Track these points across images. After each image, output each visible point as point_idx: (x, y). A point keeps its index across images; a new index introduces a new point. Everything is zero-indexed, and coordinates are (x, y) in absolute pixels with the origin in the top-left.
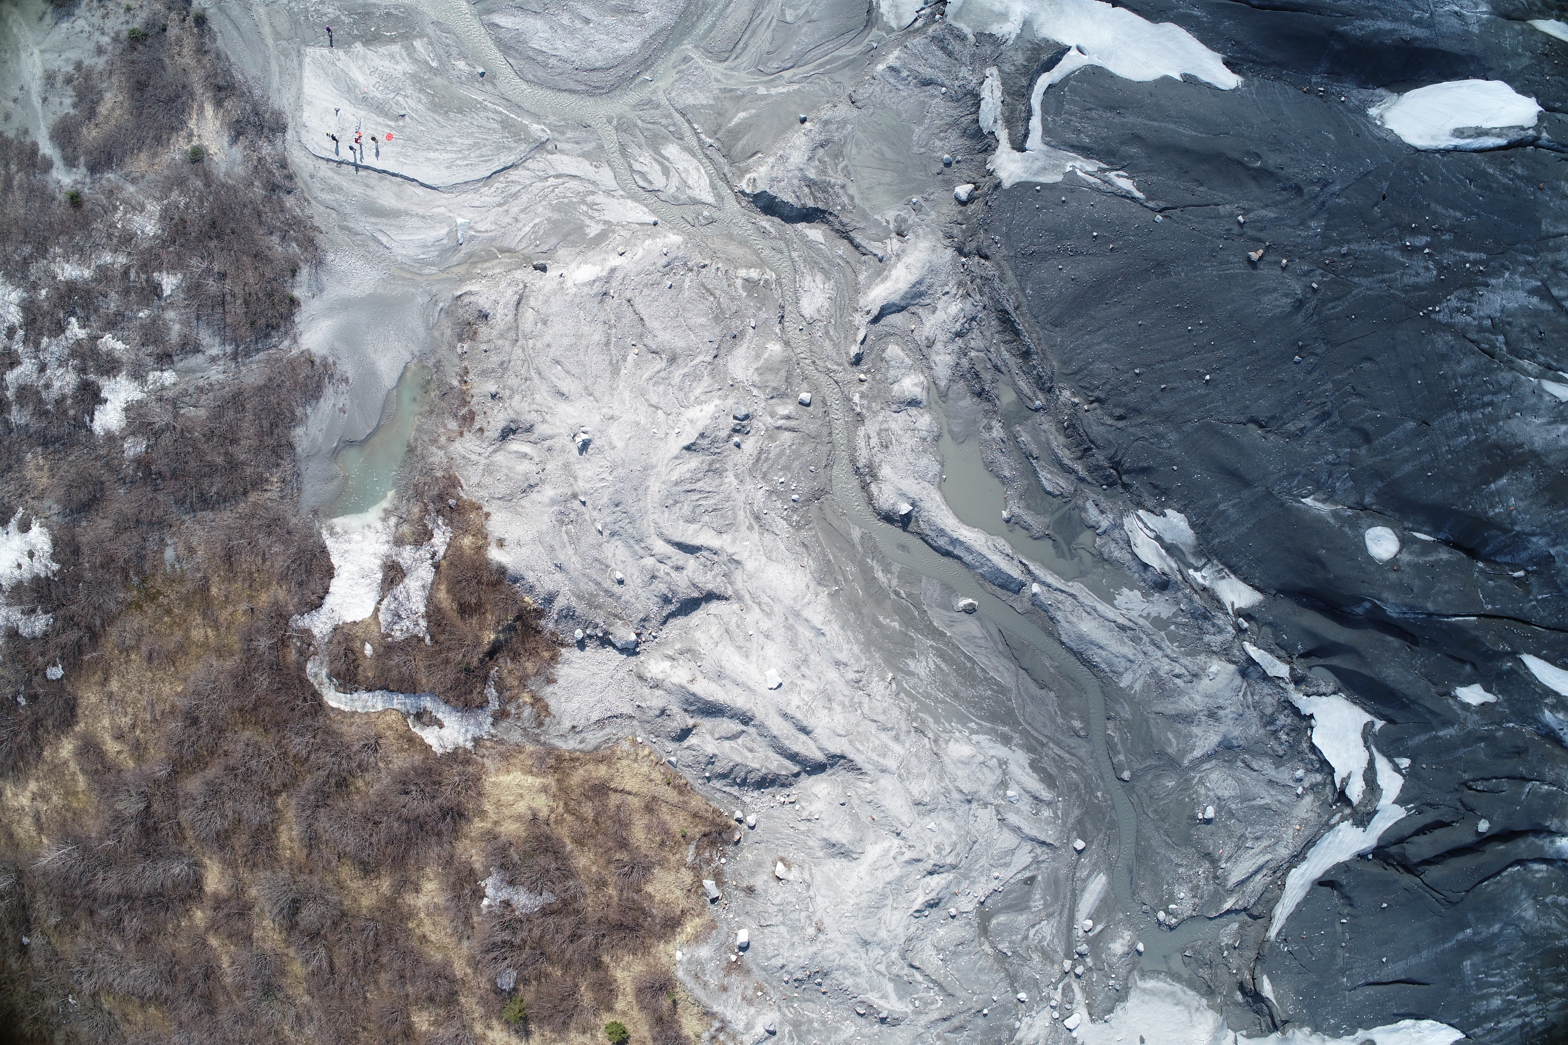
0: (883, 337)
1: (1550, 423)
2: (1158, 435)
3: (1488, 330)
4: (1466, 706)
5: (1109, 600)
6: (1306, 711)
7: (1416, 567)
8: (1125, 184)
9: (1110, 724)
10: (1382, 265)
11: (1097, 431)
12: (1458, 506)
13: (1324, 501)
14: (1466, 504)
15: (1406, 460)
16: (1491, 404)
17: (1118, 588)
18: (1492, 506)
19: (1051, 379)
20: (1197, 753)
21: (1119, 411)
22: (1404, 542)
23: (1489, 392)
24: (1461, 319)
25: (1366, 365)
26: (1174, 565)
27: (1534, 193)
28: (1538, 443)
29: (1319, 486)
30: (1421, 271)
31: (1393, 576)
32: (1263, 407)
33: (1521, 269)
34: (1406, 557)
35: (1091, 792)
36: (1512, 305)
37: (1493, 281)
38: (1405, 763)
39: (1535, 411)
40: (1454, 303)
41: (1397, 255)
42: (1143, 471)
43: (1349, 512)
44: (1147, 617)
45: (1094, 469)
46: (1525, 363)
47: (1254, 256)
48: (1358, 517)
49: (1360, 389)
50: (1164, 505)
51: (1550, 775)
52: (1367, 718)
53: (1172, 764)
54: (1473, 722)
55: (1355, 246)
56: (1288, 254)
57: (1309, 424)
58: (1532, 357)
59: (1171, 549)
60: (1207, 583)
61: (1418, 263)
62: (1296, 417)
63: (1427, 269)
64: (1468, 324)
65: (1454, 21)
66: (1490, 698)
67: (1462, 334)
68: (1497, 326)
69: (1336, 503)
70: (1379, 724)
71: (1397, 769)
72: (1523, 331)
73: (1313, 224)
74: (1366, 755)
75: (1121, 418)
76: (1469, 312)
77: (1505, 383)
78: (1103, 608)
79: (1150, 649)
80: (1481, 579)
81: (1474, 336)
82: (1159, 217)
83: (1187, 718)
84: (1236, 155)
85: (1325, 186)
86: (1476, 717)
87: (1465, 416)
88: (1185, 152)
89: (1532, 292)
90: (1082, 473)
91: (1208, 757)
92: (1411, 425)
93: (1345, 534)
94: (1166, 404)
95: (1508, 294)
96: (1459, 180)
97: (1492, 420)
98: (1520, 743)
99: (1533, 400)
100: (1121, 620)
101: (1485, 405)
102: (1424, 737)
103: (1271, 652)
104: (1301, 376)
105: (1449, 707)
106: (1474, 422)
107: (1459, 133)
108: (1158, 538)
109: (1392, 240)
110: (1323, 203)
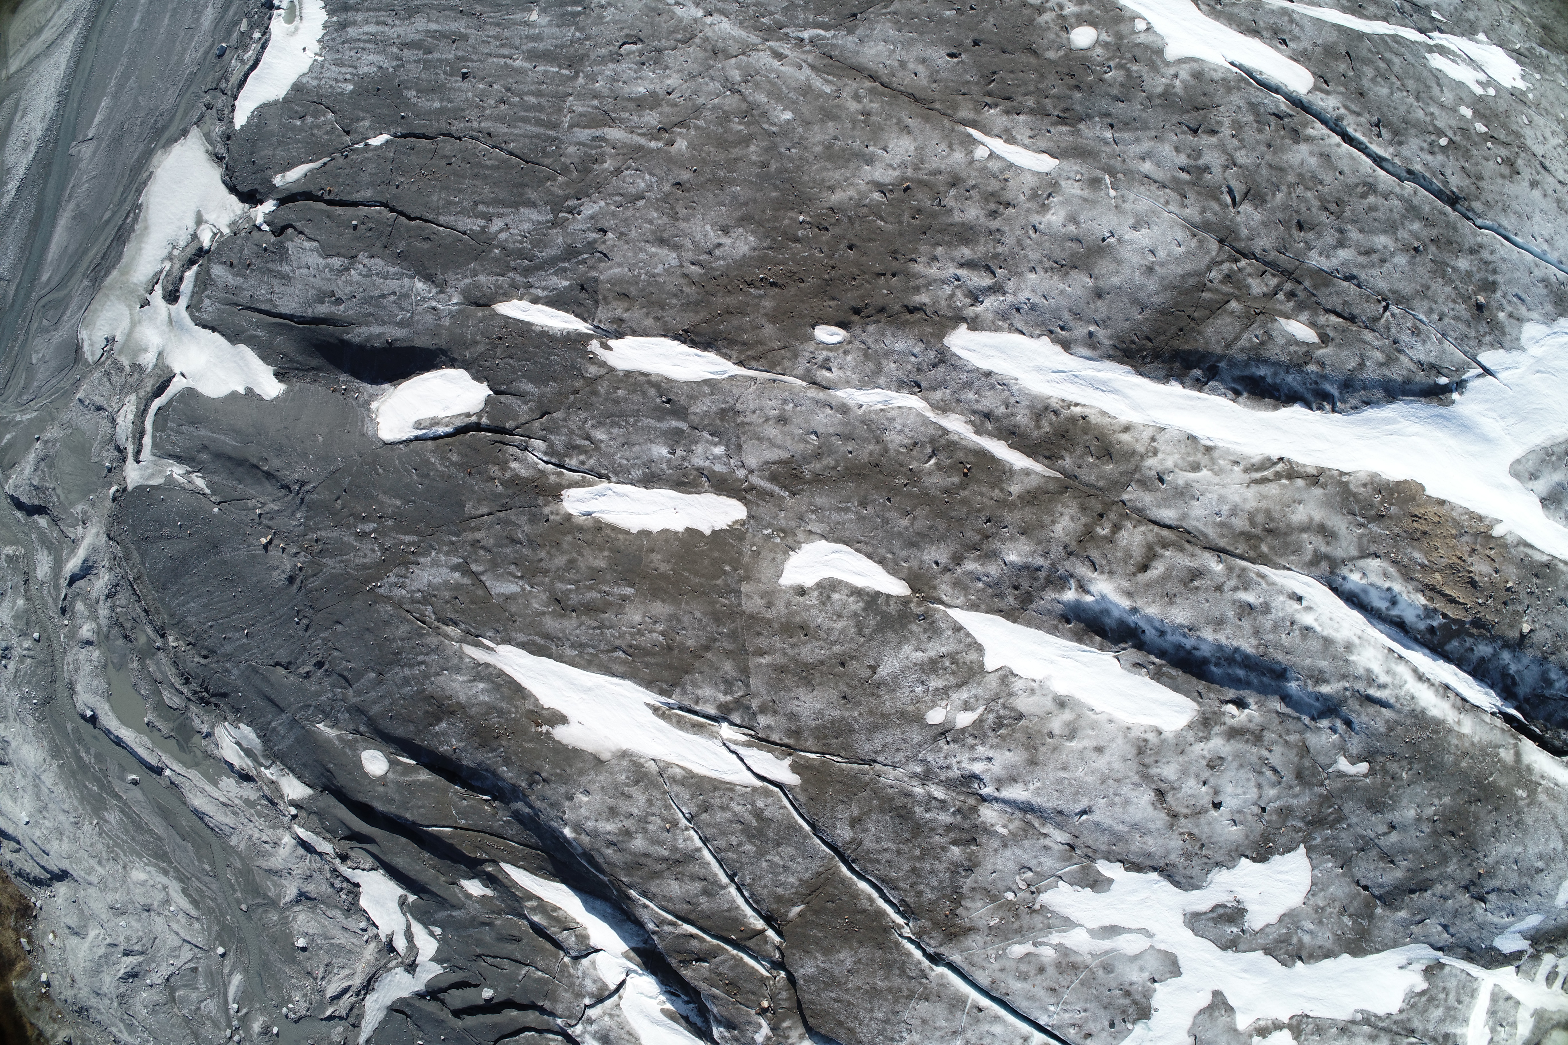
0: (76, 596)
1: (470, 681)
2: (227, 670)
3: (419, 602)
4: (469, 896)
5: (215, 784)
6: (356, 880)
7: (398, 784)
8: (200, 483)
9: (228, 870)
10: (341, 549)
11: (190, 666)
12: (417, 741)
13: (332, 727)
14: (423, 740)
15: (374, 702)
16: (423, 662)
17: (220, 776)
18: (441, 743)
19: (163, 628)
20: (288, 899)
21: (204, 652)
22: (393, 763)
23: (422, 653)
24: (398, 592)
25: (339, 627)
26: (251, 764)
27: (463, 479)
28: (462, 697)
29: (327, 716)
30: (369, 553)
31: (381, 789)
32: (283, 655)
33: (446, 548)
34: (390, 776)
35: (223, 914)
36: (437, 580)
37: (422, 560)
38: (438, 931)
39: (458, 670)
40: (393, 579)
41: (352, 540)
42: (224, 695)
43: (350, 737)
44: (241, 798)
45: (195, 693)
46: (450, 630)
47: (264, 541)
48: (356, 741)
49: (338, 645)
50: (239, 720)
51: (541, 964)
52: (401, 892)
53: (273, 903)
54: (474, 909)
55: (323, 533)
56: (285, 539)
57: (311, 668)
58: (456, 624)
59: (248, 752)
60: (274, 778)
61: (365, 546)
62: (304, 663)
63: (373, 550)
64: (403, 597)
65: (430, 317)
66: (489, 892)
67: (398, 604)
68: (427, 599)
69: (341, 729)
70: (412, 898)
71: (432, 934)
72: (447, 602)
73: (299, 515)
74: (403, 920)
75: (205, 657)
76: (403, 586)
77: (433, 646)
78: (209, 788)
79: (245, 821)
80: (455, 798)
81: (408, 607)
82: (216, 510)
83: (277, 873)
84: (254, 461)
85: (302, 485)
86: (477, 906)
87: (407, 671)
88: (230, 458)
89: (455, 568)
90: (190, 695)
91: (297, 902)
92: (372, 675)
93: (346, 754)
94: (228, 648)
95: (433, 571)
96: (407, 470)
97: (426, 676)
98: (516, 933)
99: (456, 661)
100: (222, 799)
101: (420, 663)
102: (445, 914)
103: (317, 834)
104: (301, 633)
105: (455, 895)
106: (414, 677)
107: (418, 425)
108: (238, 744)
109: (349, 527)
110: (302, 500)
